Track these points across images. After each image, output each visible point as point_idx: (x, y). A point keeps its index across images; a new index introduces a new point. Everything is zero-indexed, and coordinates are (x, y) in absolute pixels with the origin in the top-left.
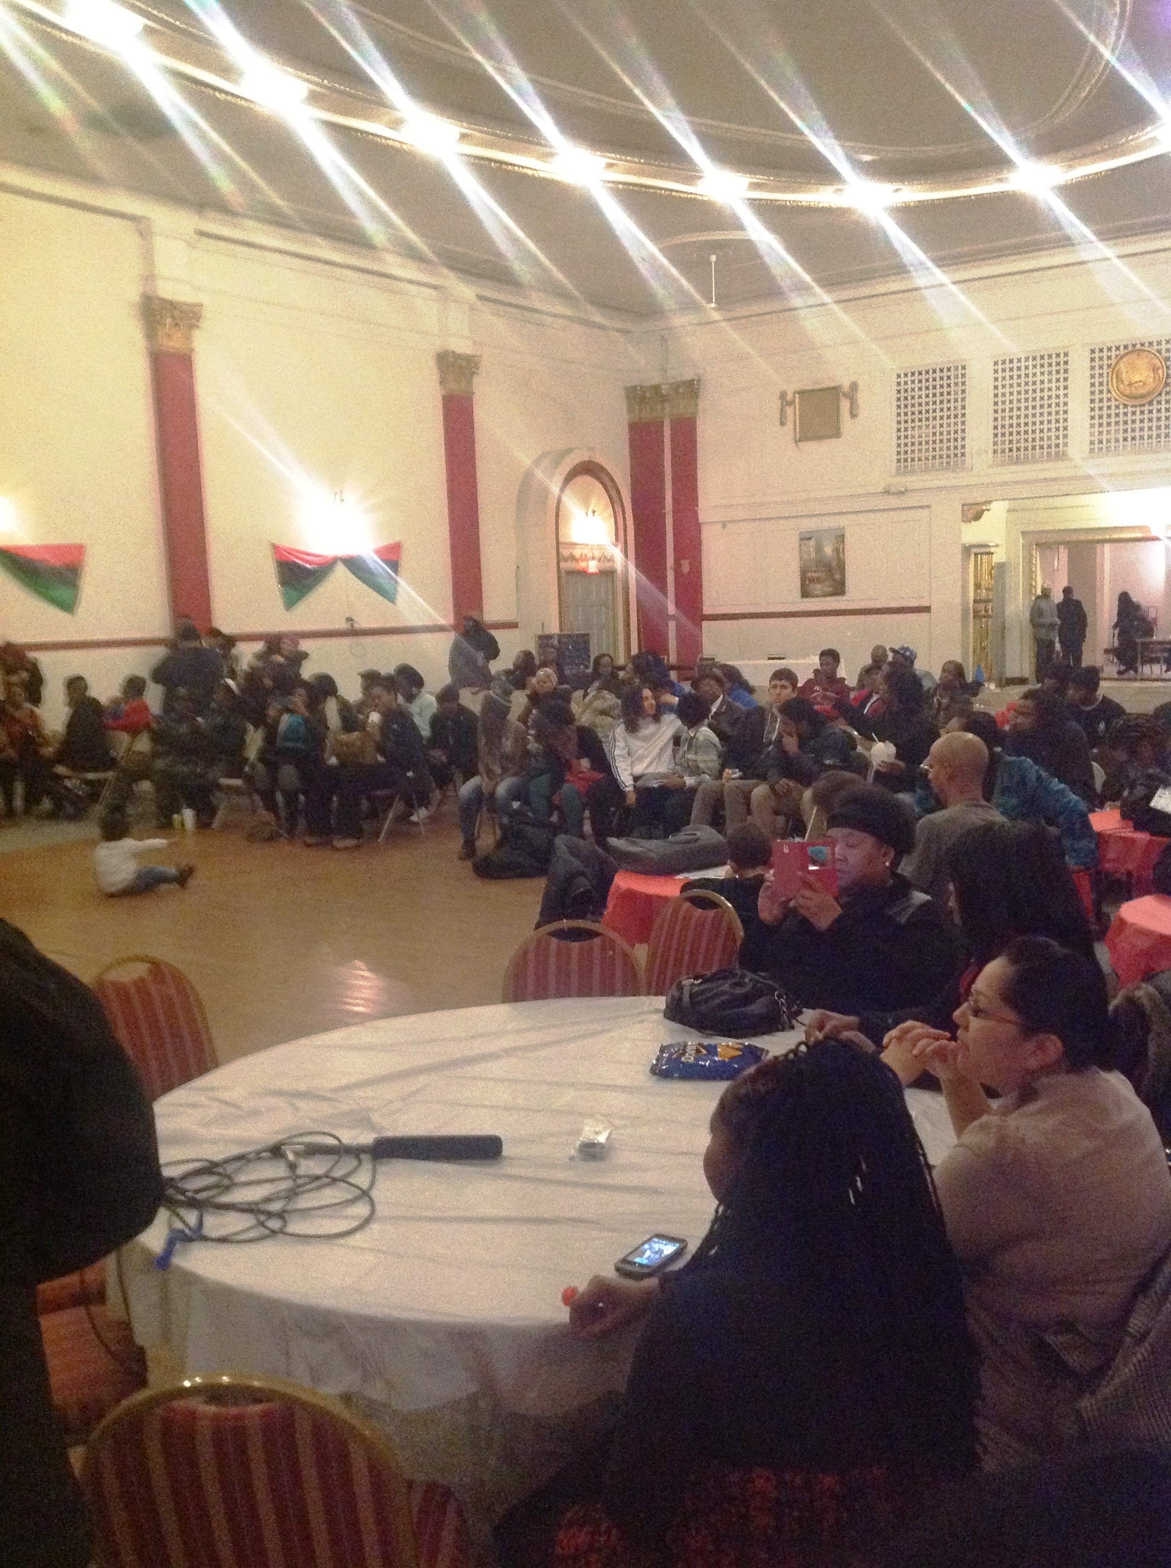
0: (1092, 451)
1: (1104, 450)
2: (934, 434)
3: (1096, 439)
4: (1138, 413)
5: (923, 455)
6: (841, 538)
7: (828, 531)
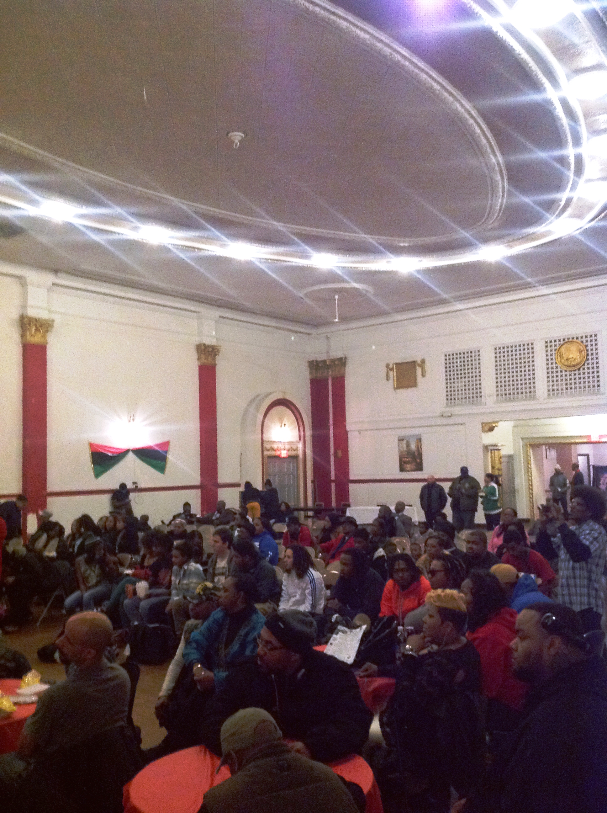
0: (549, 395)
1: (556, 395)
2: (465, 386)
3: (551, 388)
4: (573, 374)
5: (460, 397)
6: (420, 440)
7: (413, 436)
